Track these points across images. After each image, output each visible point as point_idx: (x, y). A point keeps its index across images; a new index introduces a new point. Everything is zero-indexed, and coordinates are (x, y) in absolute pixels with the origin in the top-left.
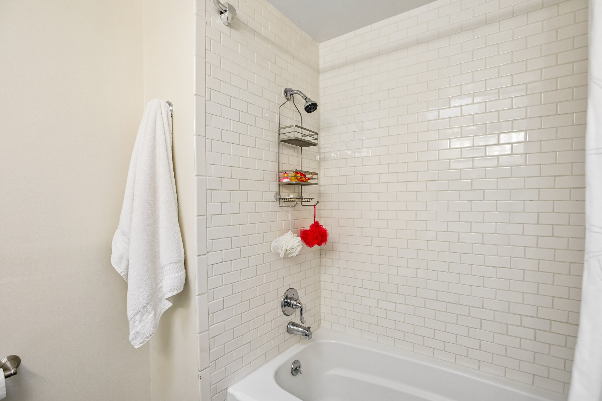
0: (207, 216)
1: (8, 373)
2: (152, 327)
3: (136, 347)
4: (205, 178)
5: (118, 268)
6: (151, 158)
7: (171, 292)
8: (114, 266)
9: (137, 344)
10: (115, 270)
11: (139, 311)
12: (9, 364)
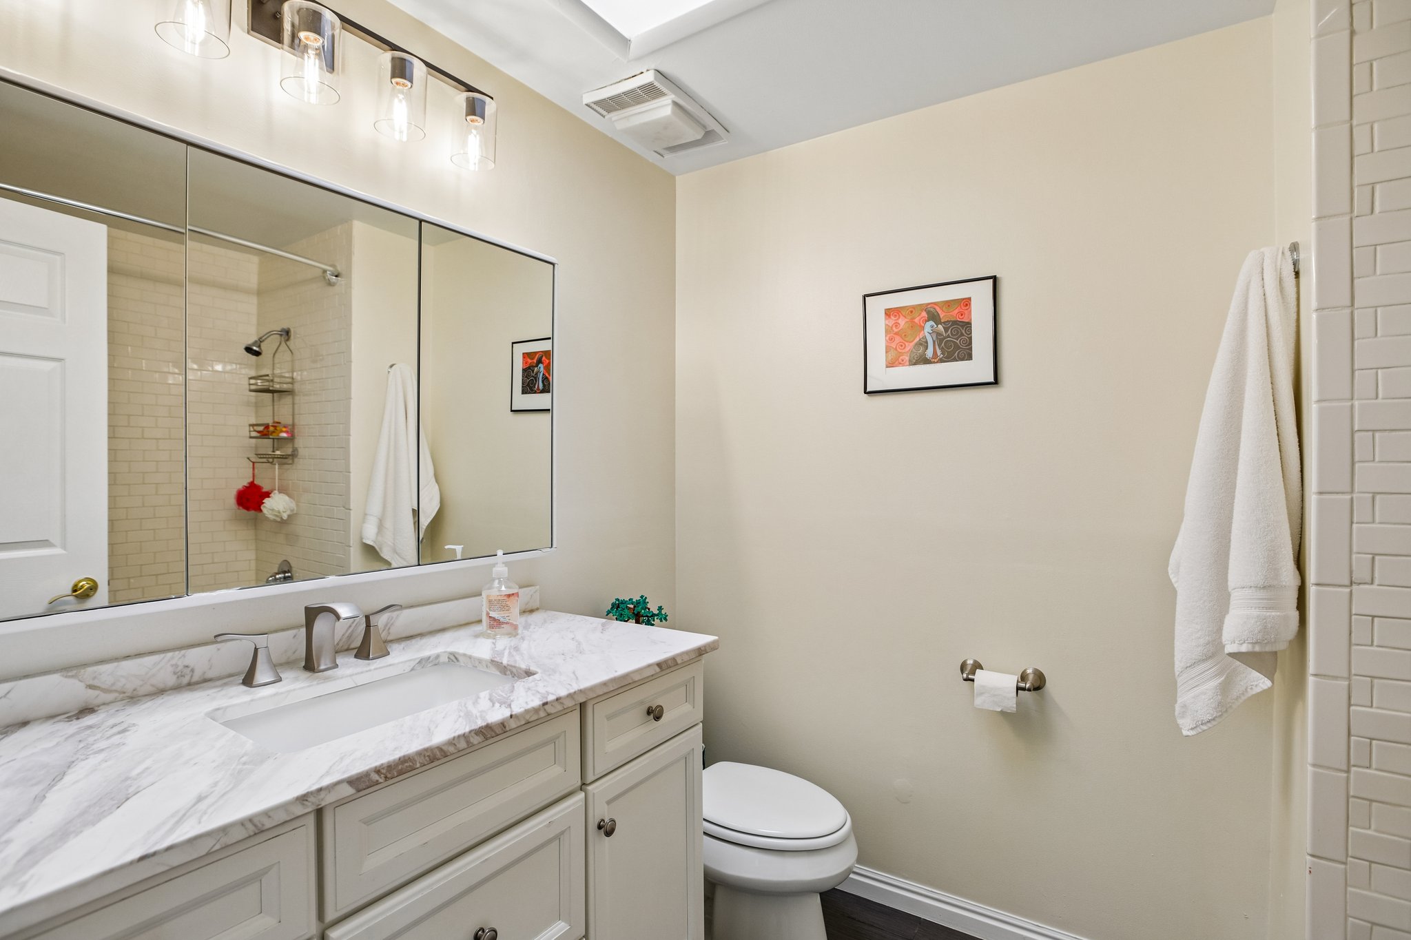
0: (1355, 496)
1: (1022, 685)
2: (1213, 706)
3: (1185, 733)
4: (1349, 404)
5: (1176, 582)
6: (1230, 376)
7: (1236, 645)
8: (1171, 577)
9: (1186, 726)
10: (1172, 584)
11: (1188, 665)
12: (1031, 677)
